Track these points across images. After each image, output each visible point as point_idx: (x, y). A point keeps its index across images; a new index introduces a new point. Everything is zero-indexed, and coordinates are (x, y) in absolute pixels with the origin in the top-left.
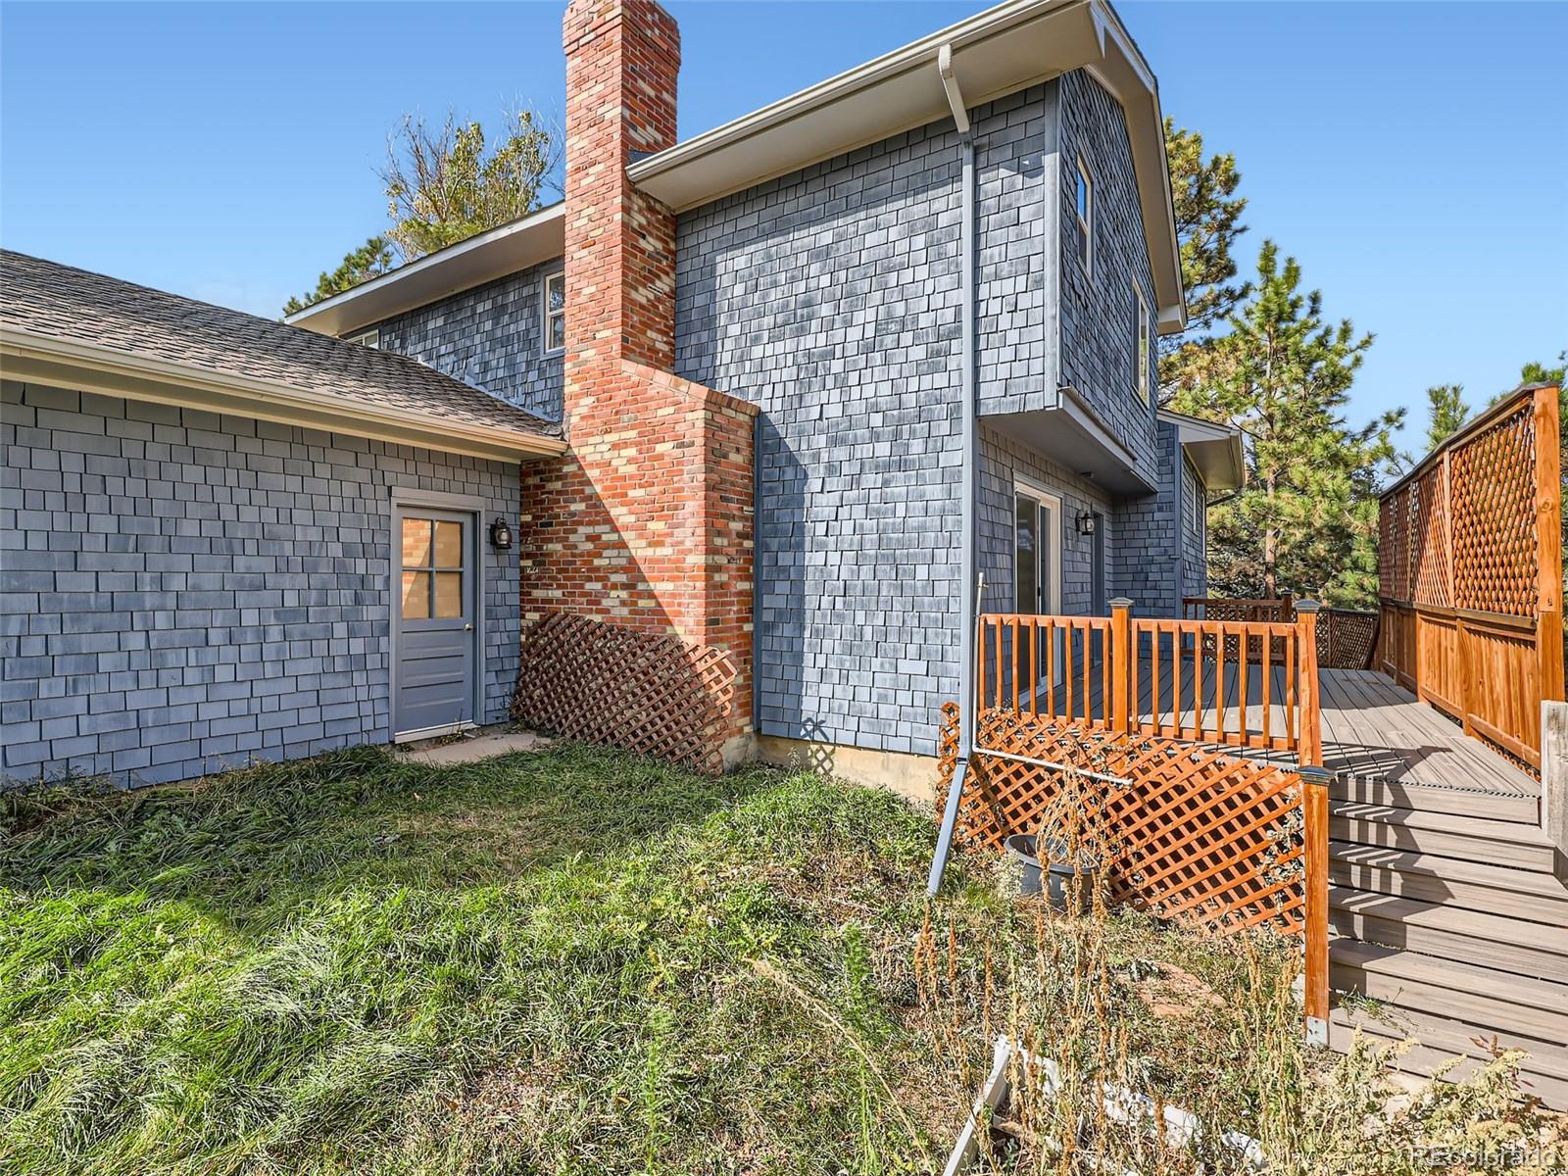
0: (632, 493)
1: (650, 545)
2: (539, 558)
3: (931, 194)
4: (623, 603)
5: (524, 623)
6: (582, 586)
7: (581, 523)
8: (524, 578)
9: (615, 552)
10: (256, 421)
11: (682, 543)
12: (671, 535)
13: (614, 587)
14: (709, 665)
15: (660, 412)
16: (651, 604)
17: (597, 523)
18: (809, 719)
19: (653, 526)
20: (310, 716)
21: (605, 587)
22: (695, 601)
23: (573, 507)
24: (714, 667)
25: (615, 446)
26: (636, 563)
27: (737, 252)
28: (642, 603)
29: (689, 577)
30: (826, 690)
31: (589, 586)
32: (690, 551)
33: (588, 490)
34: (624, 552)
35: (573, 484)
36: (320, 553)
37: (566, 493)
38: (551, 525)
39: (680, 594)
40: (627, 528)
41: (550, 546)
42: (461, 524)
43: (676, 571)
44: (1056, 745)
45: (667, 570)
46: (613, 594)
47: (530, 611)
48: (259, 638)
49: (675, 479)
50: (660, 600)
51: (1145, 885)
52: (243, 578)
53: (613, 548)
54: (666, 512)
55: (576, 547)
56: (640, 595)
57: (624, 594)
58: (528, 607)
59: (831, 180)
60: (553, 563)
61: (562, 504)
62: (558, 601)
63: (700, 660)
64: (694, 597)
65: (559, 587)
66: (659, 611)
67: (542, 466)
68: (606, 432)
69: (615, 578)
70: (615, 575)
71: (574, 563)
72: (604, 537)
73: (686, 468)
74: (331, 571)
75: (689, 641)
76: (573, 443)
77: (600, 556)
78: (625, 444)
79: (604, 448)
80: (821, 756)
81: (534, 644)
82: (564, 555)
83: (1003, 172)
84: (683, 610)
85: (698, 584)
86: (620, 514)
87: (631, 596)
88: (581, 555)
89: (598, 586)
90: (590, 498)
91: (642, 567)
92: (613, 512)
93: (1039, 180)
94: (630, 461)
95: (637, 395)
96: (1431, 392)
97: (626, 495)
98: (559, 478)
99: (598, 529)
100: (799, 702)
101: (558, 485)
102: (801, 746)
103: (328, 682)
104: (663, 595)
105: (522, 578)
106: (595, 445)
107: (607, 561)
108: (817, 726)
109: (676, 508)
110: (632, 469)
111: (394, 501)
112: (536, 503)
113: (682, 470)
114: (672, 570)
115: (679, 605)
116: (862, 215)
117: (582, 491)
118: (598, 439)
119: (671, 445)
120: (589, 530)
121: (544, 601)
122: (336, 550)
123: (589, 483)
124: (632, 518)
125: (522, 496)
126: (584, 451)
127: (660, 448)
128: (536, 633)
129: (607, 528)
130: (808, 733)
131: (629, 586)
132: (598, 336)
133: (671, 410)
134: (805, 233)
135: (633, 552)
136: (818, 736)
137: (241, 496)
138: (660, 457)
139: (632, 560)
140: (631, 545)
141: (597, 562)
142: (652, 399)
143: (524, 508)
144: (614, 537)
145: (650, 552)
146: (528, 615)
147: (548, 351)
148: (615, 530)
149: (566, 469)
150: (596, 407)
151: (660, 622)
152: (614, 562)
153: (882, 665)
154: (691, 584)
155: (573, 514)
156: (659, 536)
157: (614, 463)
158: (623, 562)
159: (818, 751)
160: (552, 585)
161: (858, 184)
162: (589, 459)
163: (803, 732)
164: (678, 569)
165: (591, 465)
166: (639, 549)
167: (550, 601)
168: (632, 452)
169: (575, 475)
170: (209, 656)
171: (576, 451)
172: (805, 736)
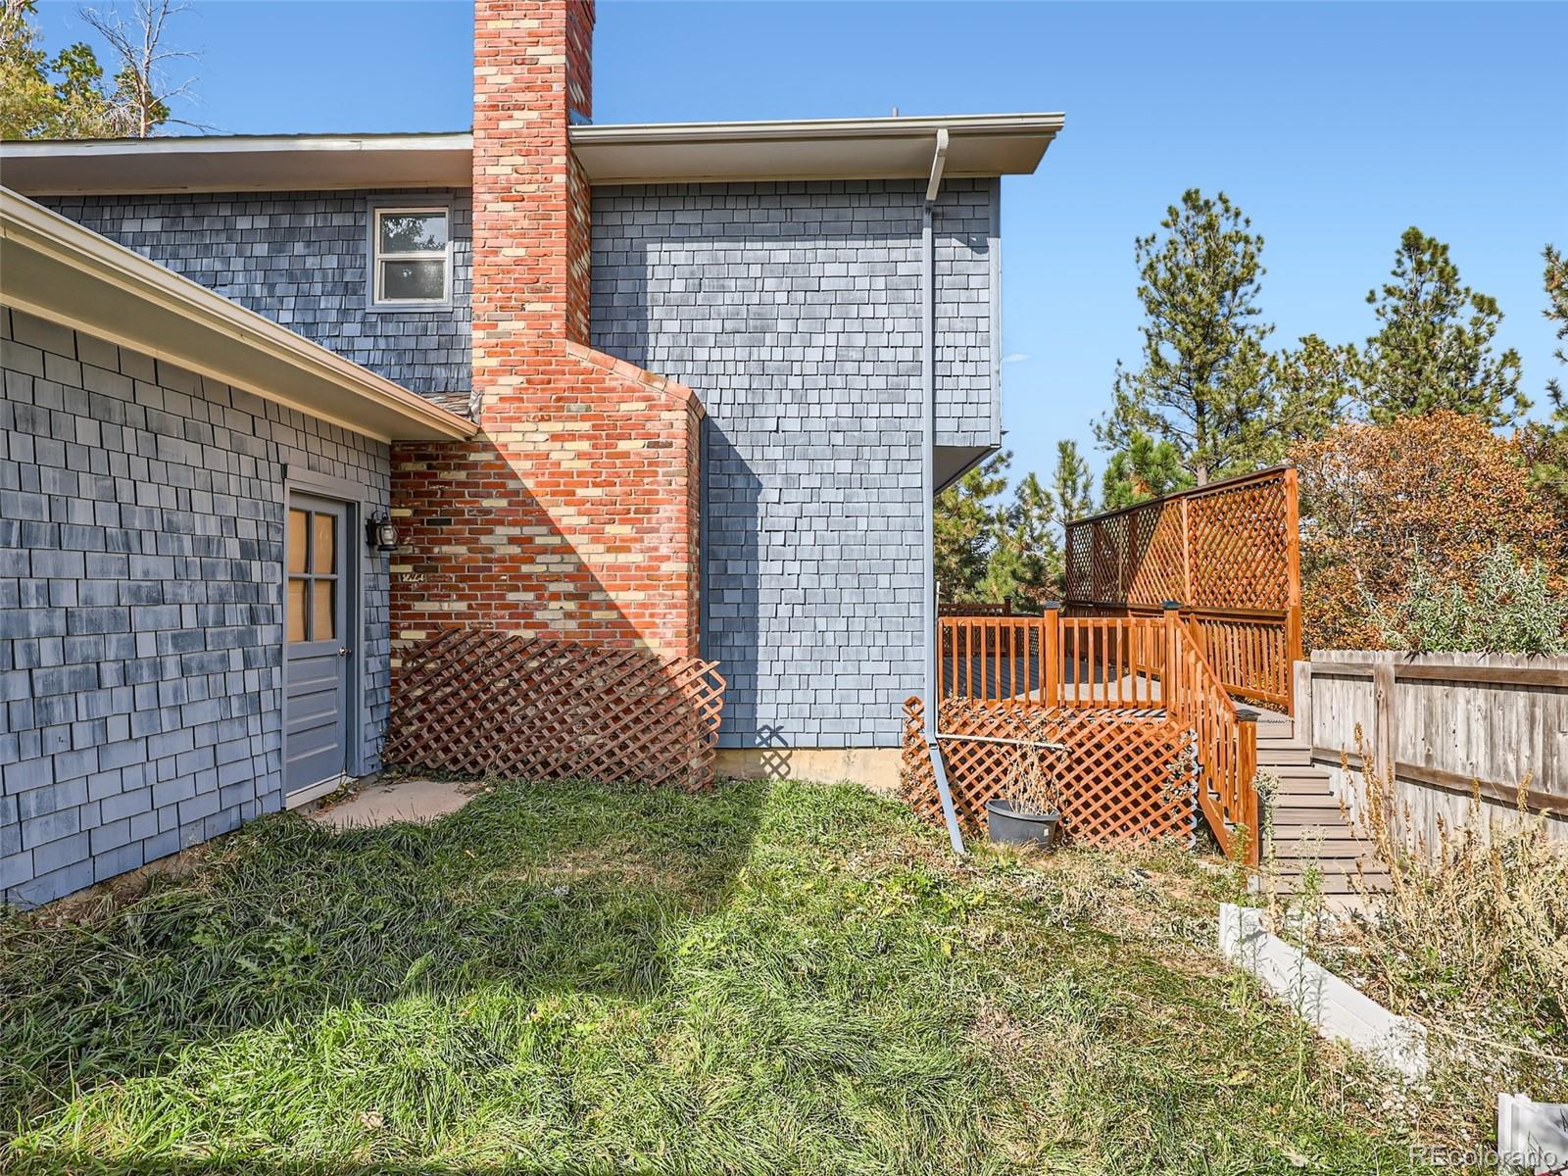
0: (581, 492)
1: (609, 550)
2: (425, 564)
3: (891, 243)
4: (569, 615)
5: (397, 644)
6: (502, 597)
7: (501, 523)
8: (396, 585)
9: (557, 558)
10: (155, 360)
11: (656, 549)
12: (642, 540)
13: (555, 597)
14: (693, 677)
15: (624, 407)
16: (613, 615)
17: (529, 523)
18: (766, 727)
19: (611, 530)
20: (206, 782)
21: (539, 597)
22: (674, 611)
23: (486, 503)
24: (700, 680)
25: (555, 437)
26: (588, 570)
27: (677, 246)
28: (596, 615)
29: (666, 585)
30: (784, 696)
31: (512, 597)
32: (668, 558)
33: (511, 485)
34: (573, 558)
35: (488, 476)
36: (218, 552)
37: (476, 485)
38: (448, 522)
39: (652, 604)
40: (573, 530)
41: (445, 549)
42: (334, 518)
43: (648, 577)
44: (1003, 724)
45: (634, 578)
46: (554, 605)
47: (404, 628)
48: (156, 673)
49: (646, 480)
50: (623, 611)
51: (1073, 824)
52: (139, 587)
53: (552, 553)
54: (632, 515)
55: (491, 550)
56: (596, 606)
57: (571, 606)
58: (405, 623)
59: (788, 202)
60: (453, 569)
61: (468, 498)
62: (459, 615)
63: (681, 673)
64: (675, 606)
65: (461, 598)
66: (622, 623)
67: (430, 450)
68: (542, 419)
69: (553, 587)
70: (556, 584)
71: (489, 569)
72: (538, 541)
73: (660, 470)
74: (229, 578)
75: (668, 654)
76: (486, 426)
77: (532, 561)
78: (572, 436)
79: (541, 437)
80: (776, 761)
81: (419, 670)
82: (470, 560)
83: (955, 242)
84: (657, 621)
85: (678, 593)
86: (563, 514)
87: (582, 606)
88: (501, 560)
89: (530, 596)
90: (516, 493)
91: (598, 575)
92: (553, 512)
93: (984, 257)
94: (580, 456)
95: (590, 385)
96: (1060, 445)
97: (573, 494)
98: (459, 467)
99: (528, 531)
100: (754, 711)
101: (462, 475)
102: (753, 755)
103: (226, 732)
104: (628, 606)
105: (393, 588)
106: (524, 433)
107: (544, 568)
108: (775, 733)
109: (648, 511)
110: (584, 465)
111: (288, 485)
112: (418, 495)
113: (656, 472)
114: (642, 578)
115: (652, 615)
116: (821, 244)
117: (503, 485)
118: (530, 426)
119: (641, 443)
120: (515, 531)
121: (432, 616)
122: (233, 549)
123: (514, 476)
124: (584, 520)
125: (393, 485)
126: (503, 438)
127: (623, 446)
128: (422, 655)
129: (544, 530)
130: (764, 741)
131: (580, 597)
132: (528, 307)
133: (642, 405)
134: (759, 245)
135: (585, 559)
136: (775, 742)
137: (139, 467)
138: (625, 455)
139: (582, 567)
140: (580, 550)
141: (525, 569)
142: (612, 390)
143: (396, 500)
144: (556, 540)
145: (610, 558)
146: (404, 634)
147: (377, 302)
148: (555, 531)
149: (473, 457)
150: (527, 389)
151: (623, 635)
152: (553, 568)
153: (844, 668)
154: (669, 593)
155: (488, 512)
156: (623, 540)
157: (554, 456)
158: (570, 569)
159: (772, 757)
160: (449, 596)
161: (816, 214)
162: (512, 448)
163: (758, 740)
164: (649, 577)
165: (517, 456)
166: (591, 554)
167: (447, 616)
168: (585, 446)
169: (488, 465)
170: (101, 704)
171: (492, 437)
172: (761, 744)
